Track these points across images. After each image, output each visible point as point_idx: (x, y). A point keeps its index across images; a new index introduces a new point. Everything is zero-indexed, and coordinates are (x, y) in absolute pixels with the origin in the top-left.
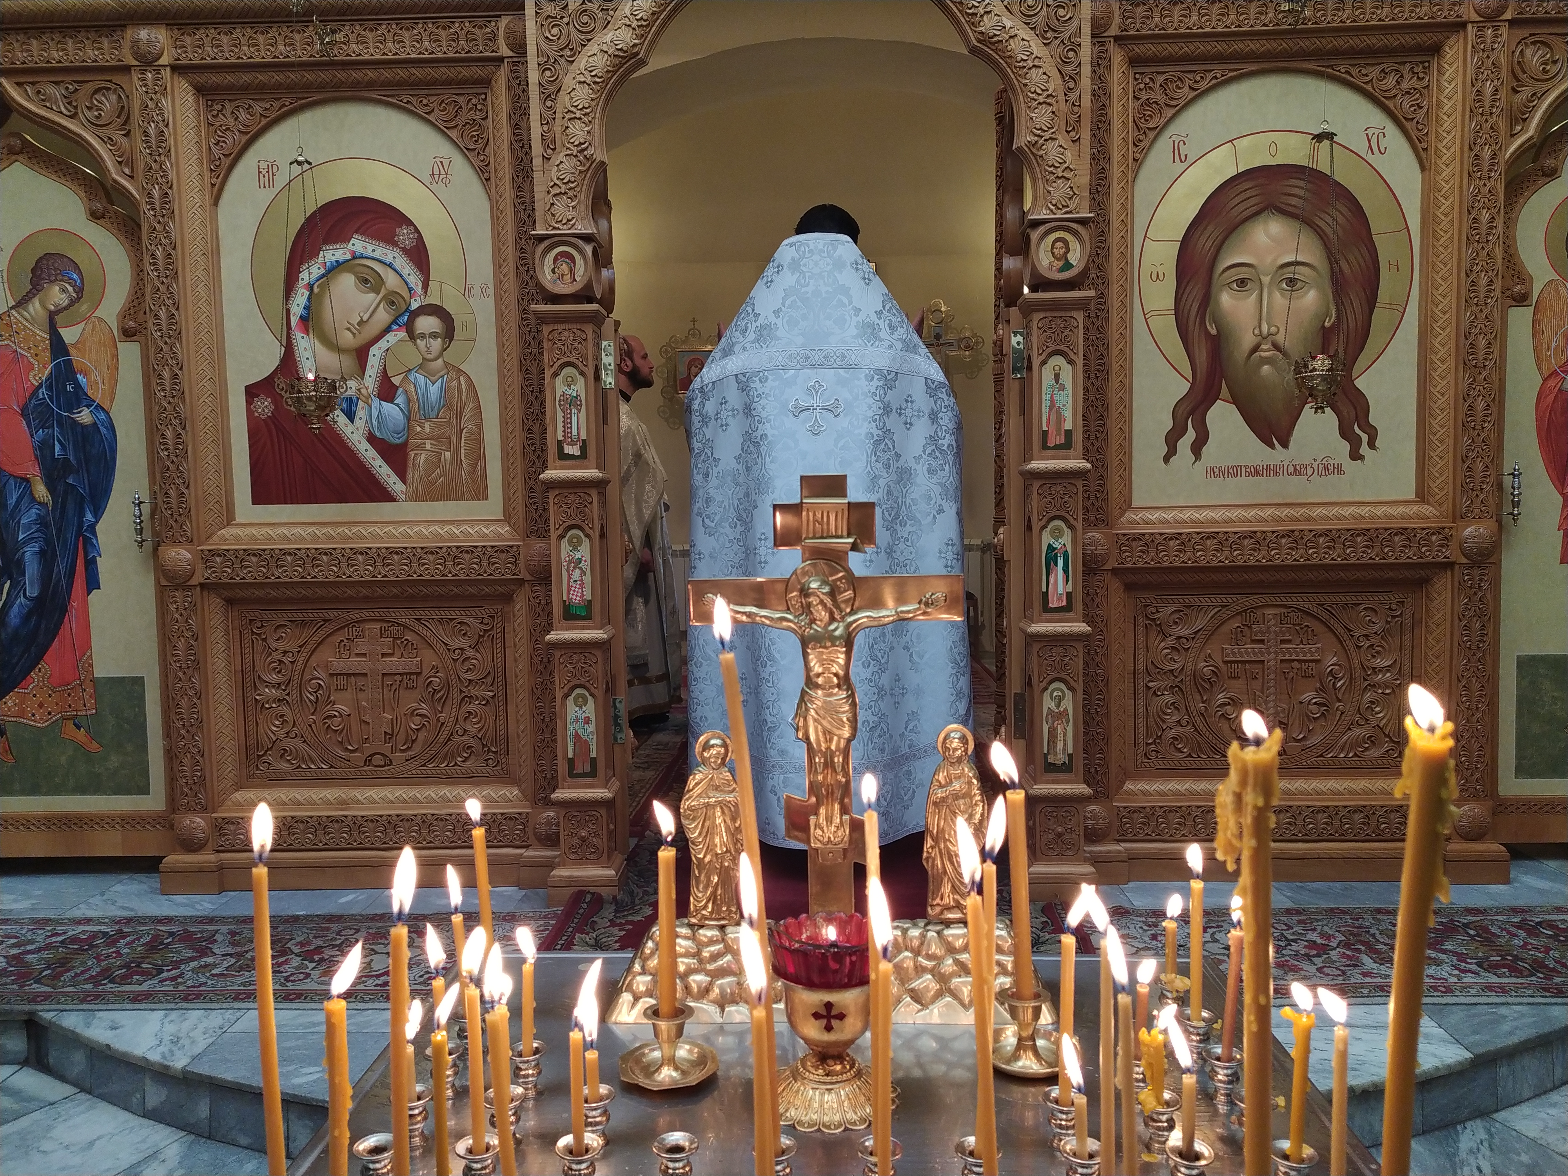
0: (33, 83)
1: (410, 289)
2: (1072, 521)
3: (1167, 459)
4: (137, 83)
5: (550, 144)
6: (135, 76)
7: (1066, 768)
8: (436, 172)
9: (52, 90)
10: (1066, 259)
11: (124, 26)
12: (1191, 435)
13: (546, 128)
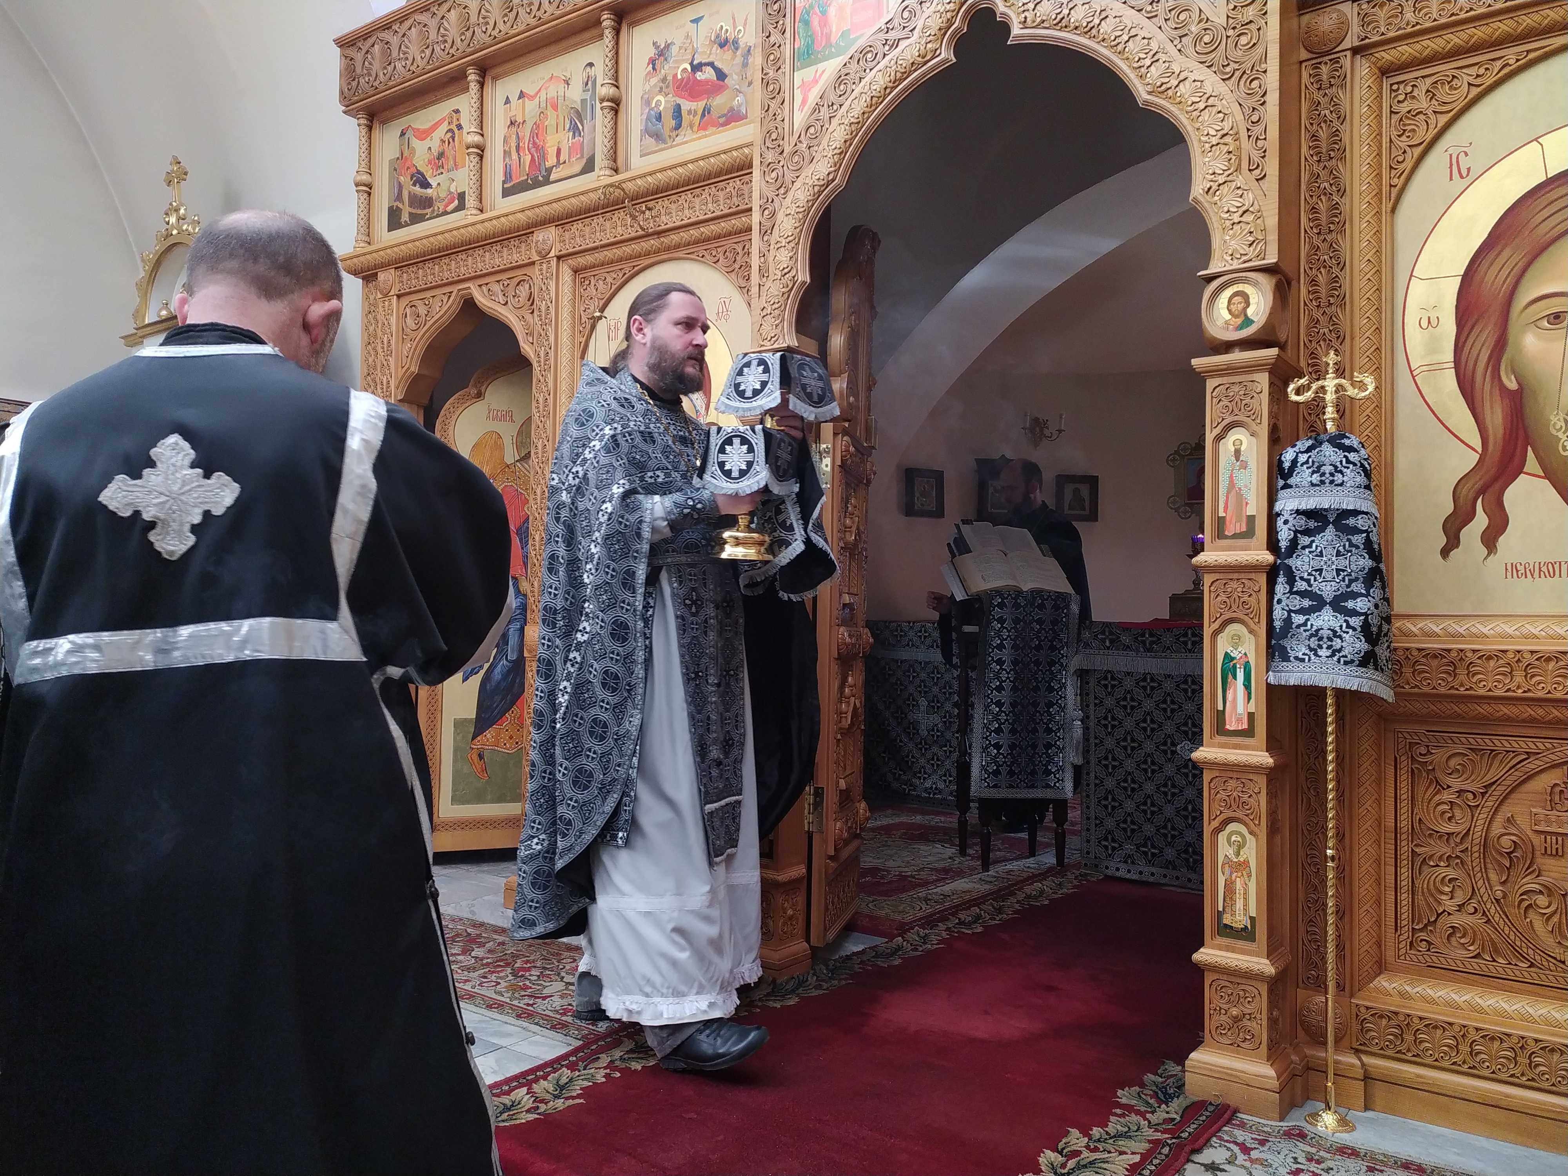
0: (487, 284)
1: (697, 411)
2: (1252, 625)
3: (1445, 552)
4: (538, 273)
5: (763, 272)
6: (537, 267)
7: (1246, 934)
8: (720, 311)
9: (497, 288)
10: (1246, 315)
11: (533, 232)
12: (1481, 521)
13: (762, 259)
